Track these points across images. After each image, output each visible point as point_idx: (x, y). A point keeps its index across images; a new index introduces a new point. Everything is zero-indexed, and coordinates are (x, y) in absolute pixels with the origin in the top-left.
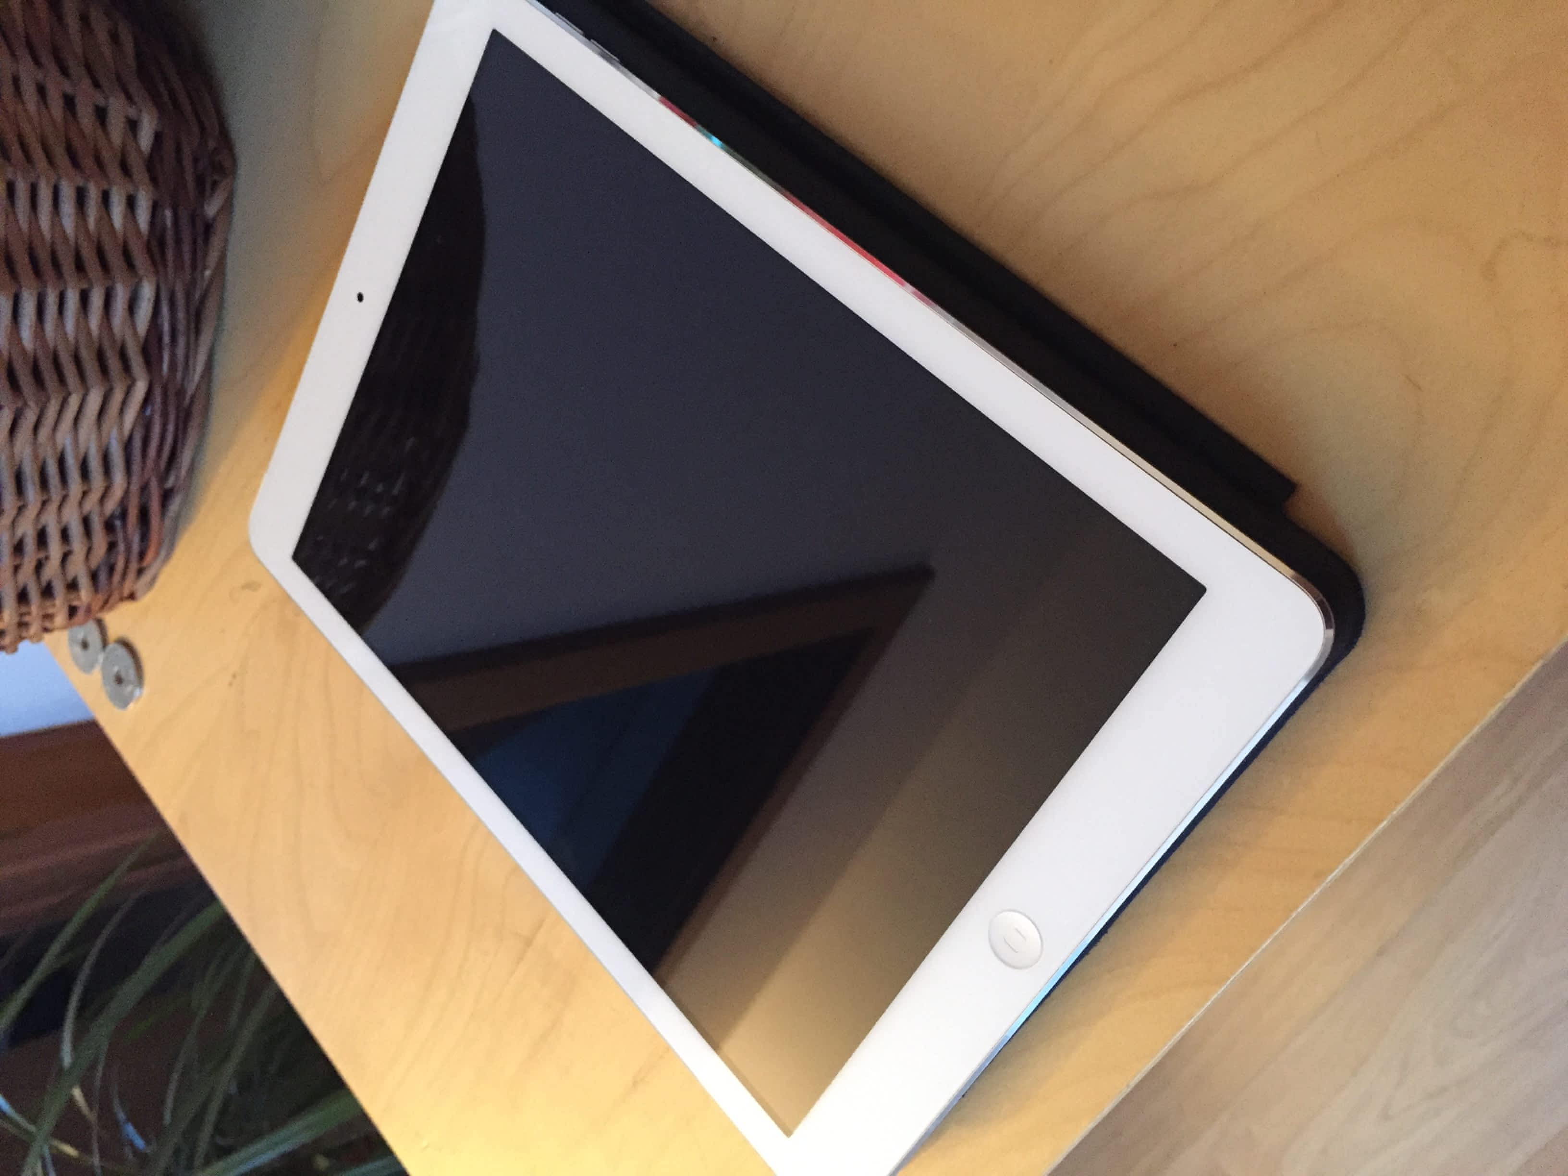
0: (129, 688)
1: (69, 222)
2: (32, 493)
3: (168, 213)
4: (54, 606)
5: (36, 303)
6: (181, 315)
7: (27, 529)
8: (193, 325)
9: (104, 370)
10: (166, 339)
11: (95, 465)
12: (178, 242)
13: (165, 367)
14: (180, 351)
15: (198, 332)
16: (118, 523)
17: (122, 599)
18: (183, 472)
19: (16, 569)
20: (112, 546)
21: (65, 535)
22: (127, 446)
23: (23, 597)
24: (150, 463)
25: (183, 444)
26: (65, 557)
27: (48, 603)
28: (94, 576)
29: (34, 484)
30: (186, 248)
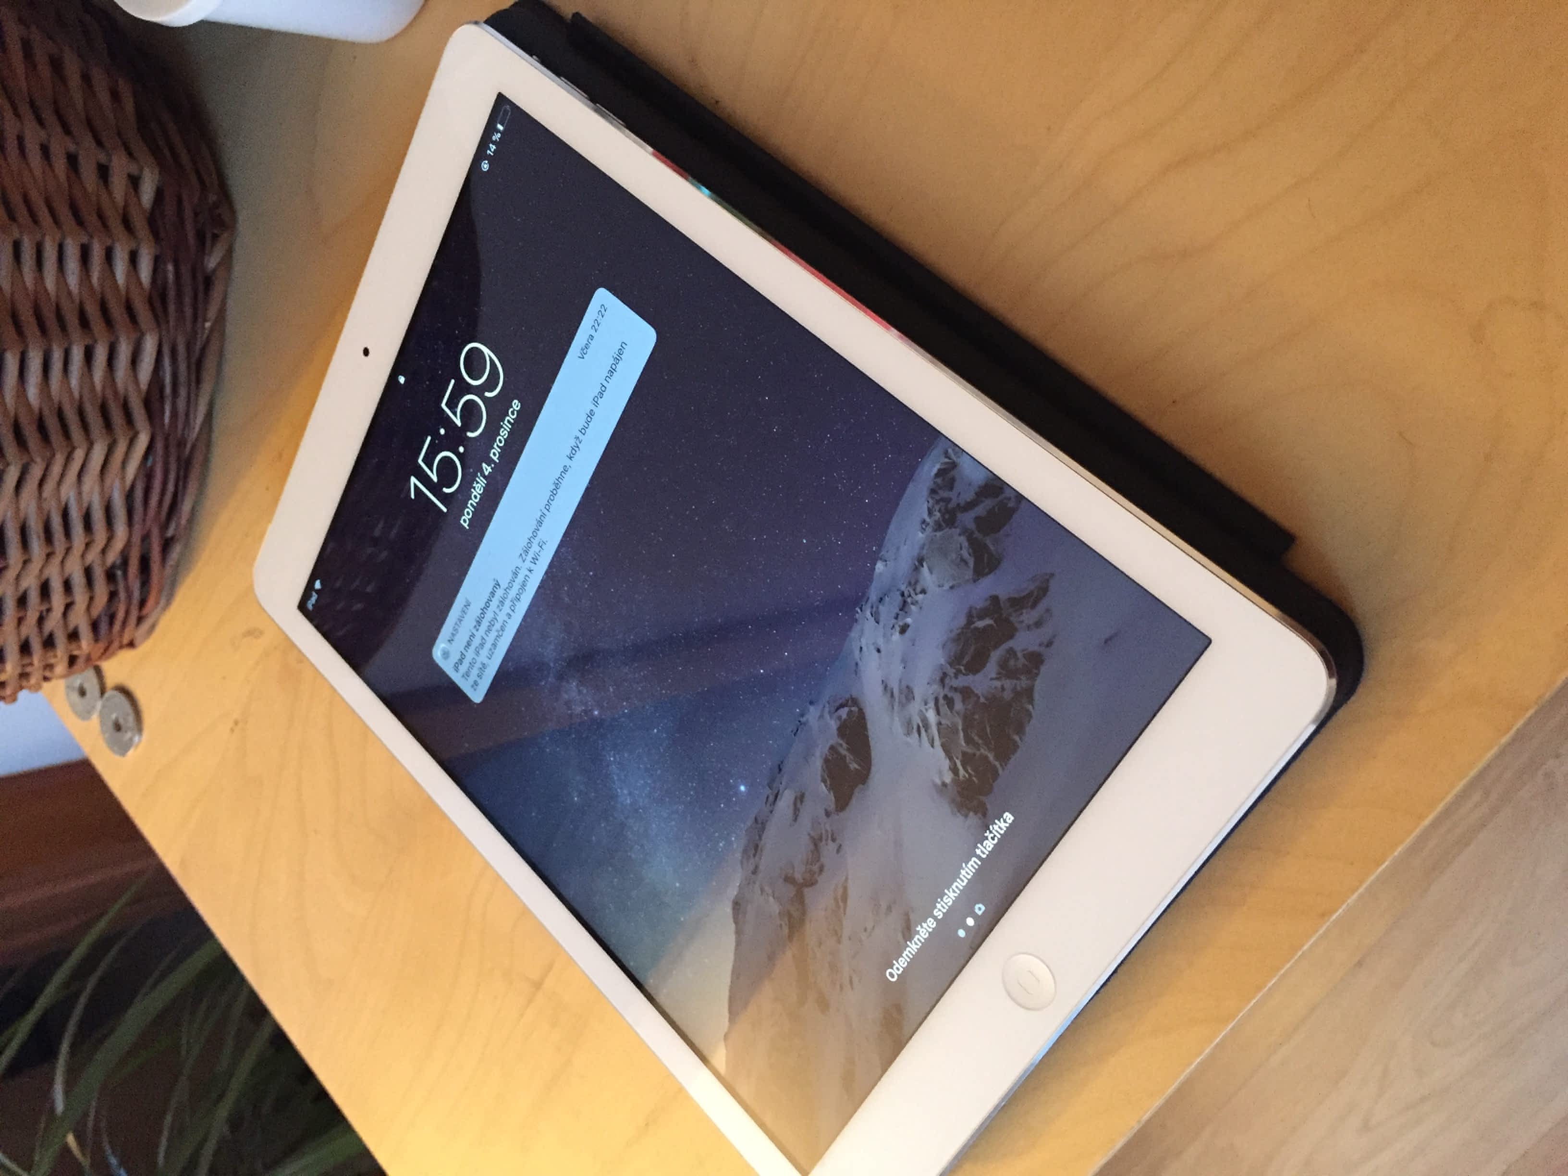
0: (129, 735)
1: (73, 280)
2: (37, 547)
3: (170, 267)
4: (55, 656)
5: (42, 361)
6: (183, 367)
7: (31, 582)
8: (193, 377)
9: (108, 425)
10: (168, 390)
11: (98, 515)
12: (179, 294)
13: (167, 420)
14: (181, 404)
15: (198, 381)
16: (119, 573)
17: (121, 647)
18: (183, 522)
19: (20, 621)
20: (113, 596)
21: (67, 586)
22: (129, 497)
23: (25, 648)
24: (152, 512)
25: (184, 494)
26: (68, 606)
27: (50, 654)
28: (95, 626)
29: (39, 537)
30: (187, 300)
